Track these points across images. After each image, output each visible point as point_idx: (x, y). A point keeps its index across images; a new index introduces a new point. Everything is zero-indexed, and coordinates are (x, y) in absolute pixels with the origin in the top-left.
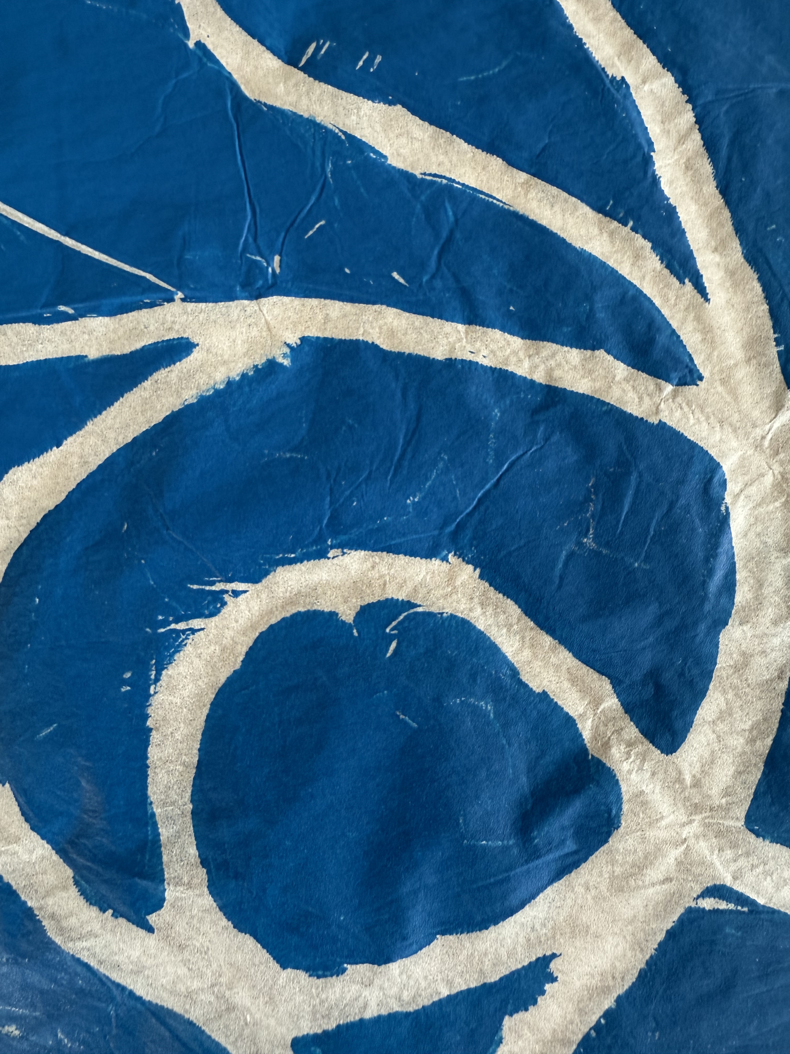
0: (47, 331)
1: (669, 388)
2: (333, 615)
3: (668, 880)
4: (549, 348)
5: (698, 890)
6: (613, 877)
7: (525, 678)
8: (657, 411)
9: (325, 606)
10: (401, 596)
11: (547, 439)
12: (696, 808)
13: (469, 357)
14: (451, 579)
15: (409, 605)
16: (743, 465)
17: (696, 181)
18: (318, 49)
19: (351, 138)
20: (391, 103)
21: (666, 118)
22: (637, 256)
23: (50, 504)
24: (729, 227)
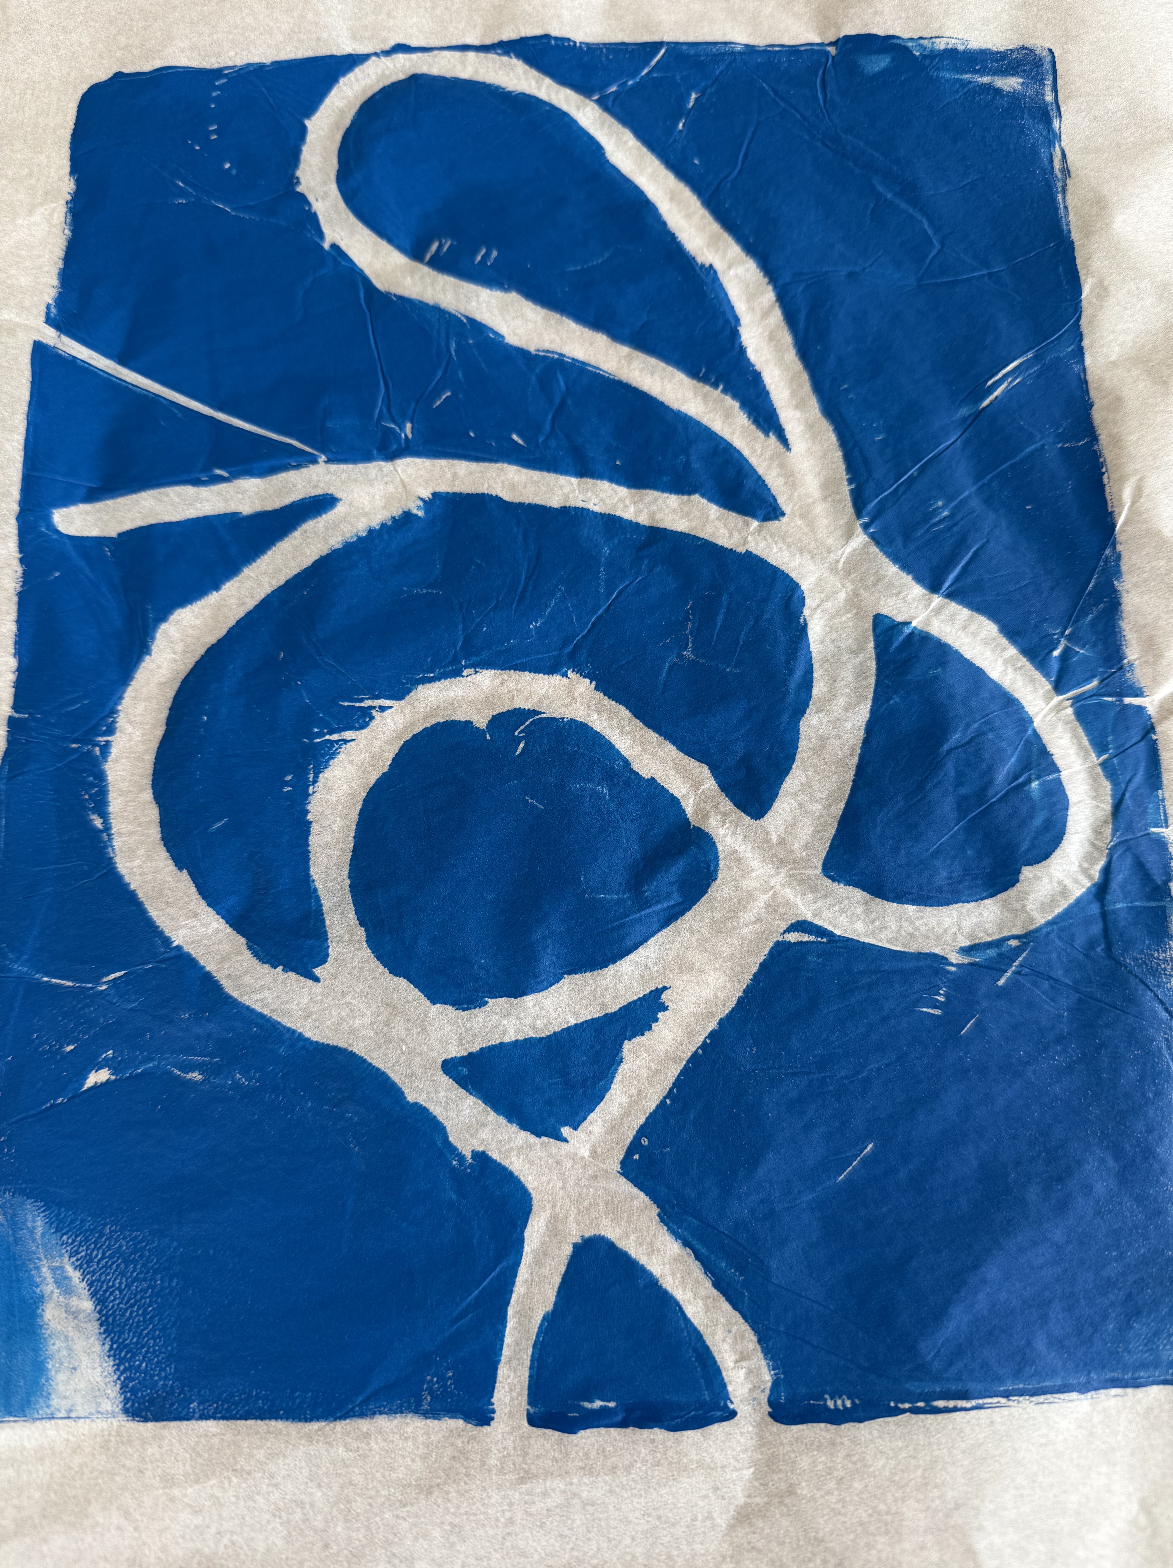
0: (204, 492)
1: (755, 524)
2: (468, 723)
3: (759, 920)
4: (651, 495)
5: (784, 926)
6: (713, 922)
7: (635, 767)
8: (745, 542)
9: (461, 716)
10: (527, 706)
11: (650, 571)
12: (782, 862)
13: (581, 504)
14: (570, 692)
15: (536, 712)
16: (820, 584)
17: (779, 350)
18: (440, 246)
19: (472, 321)
20: (506, 290)
21: (751, 298)
22: (728, 415)
23: (212, 639)
24: (807, 387)
